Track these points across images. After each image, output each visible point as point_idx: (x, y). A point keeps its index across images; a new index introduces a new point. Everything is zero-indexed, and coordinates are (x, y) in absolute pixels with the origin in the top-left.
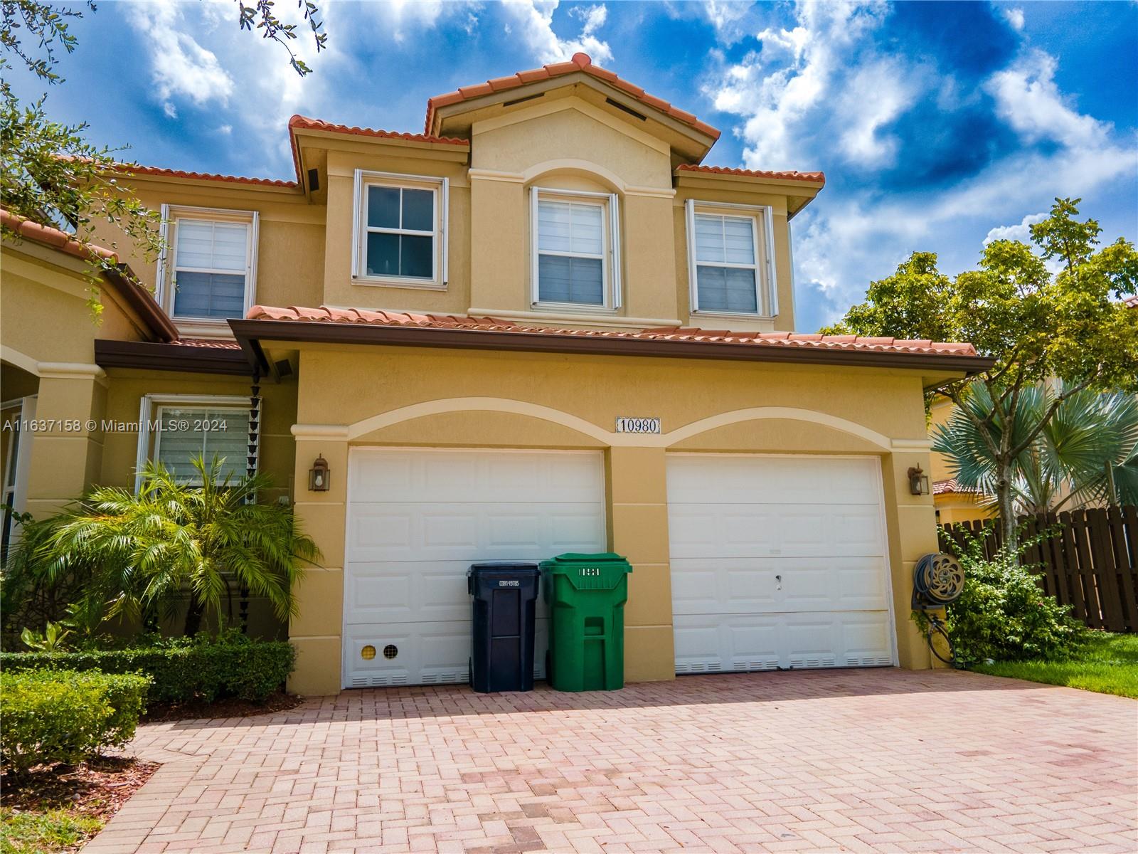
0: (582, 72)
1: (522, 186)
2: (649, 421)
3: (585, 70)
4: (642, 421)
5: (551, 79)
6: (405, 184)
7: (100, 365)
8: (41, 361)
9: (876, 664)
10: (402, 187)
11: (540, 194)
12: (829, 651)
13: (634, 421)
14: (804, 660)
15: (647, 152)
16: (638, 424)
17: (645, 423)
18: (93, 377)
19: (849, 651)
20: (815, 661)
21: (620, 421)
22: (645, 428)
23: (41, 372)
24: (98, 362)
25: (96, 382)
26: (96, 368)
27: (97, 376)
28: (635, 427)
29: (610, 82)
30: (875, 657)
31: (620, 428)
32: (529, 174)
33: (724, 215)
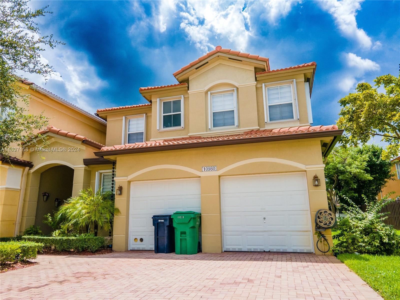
0: (218, 52)
1: (204, 93)
2: (213, 167)
3: (220, 51)
4: (210, 167)
5: (209, 57)
6: (173, 99)
7: (85, 165)
8: (74, 165)
9: (305, 251)
10: (172, 100)
11: (211, 94)
12: (285, 246)
13: (208, 167)
14: (275, 248)
15: (246, 71)
16: (209, 168)
17: (212, 168)
18: (84, 168)
19: (293, 246)
20: (280, 249)
21: (203, 168)
22: (212, 169)
23: (74, 168)
24: (84, 164)
25: (85, 169)
26: (84, 166)
27: (85, 168)
28: (208, 169)
29: (228, 53)
30: (305, 249)
31: (203, 170)
32: (206, 88)
33: (279, 86)
